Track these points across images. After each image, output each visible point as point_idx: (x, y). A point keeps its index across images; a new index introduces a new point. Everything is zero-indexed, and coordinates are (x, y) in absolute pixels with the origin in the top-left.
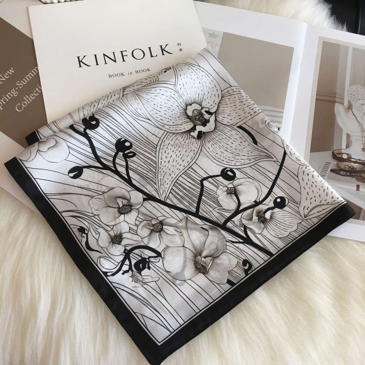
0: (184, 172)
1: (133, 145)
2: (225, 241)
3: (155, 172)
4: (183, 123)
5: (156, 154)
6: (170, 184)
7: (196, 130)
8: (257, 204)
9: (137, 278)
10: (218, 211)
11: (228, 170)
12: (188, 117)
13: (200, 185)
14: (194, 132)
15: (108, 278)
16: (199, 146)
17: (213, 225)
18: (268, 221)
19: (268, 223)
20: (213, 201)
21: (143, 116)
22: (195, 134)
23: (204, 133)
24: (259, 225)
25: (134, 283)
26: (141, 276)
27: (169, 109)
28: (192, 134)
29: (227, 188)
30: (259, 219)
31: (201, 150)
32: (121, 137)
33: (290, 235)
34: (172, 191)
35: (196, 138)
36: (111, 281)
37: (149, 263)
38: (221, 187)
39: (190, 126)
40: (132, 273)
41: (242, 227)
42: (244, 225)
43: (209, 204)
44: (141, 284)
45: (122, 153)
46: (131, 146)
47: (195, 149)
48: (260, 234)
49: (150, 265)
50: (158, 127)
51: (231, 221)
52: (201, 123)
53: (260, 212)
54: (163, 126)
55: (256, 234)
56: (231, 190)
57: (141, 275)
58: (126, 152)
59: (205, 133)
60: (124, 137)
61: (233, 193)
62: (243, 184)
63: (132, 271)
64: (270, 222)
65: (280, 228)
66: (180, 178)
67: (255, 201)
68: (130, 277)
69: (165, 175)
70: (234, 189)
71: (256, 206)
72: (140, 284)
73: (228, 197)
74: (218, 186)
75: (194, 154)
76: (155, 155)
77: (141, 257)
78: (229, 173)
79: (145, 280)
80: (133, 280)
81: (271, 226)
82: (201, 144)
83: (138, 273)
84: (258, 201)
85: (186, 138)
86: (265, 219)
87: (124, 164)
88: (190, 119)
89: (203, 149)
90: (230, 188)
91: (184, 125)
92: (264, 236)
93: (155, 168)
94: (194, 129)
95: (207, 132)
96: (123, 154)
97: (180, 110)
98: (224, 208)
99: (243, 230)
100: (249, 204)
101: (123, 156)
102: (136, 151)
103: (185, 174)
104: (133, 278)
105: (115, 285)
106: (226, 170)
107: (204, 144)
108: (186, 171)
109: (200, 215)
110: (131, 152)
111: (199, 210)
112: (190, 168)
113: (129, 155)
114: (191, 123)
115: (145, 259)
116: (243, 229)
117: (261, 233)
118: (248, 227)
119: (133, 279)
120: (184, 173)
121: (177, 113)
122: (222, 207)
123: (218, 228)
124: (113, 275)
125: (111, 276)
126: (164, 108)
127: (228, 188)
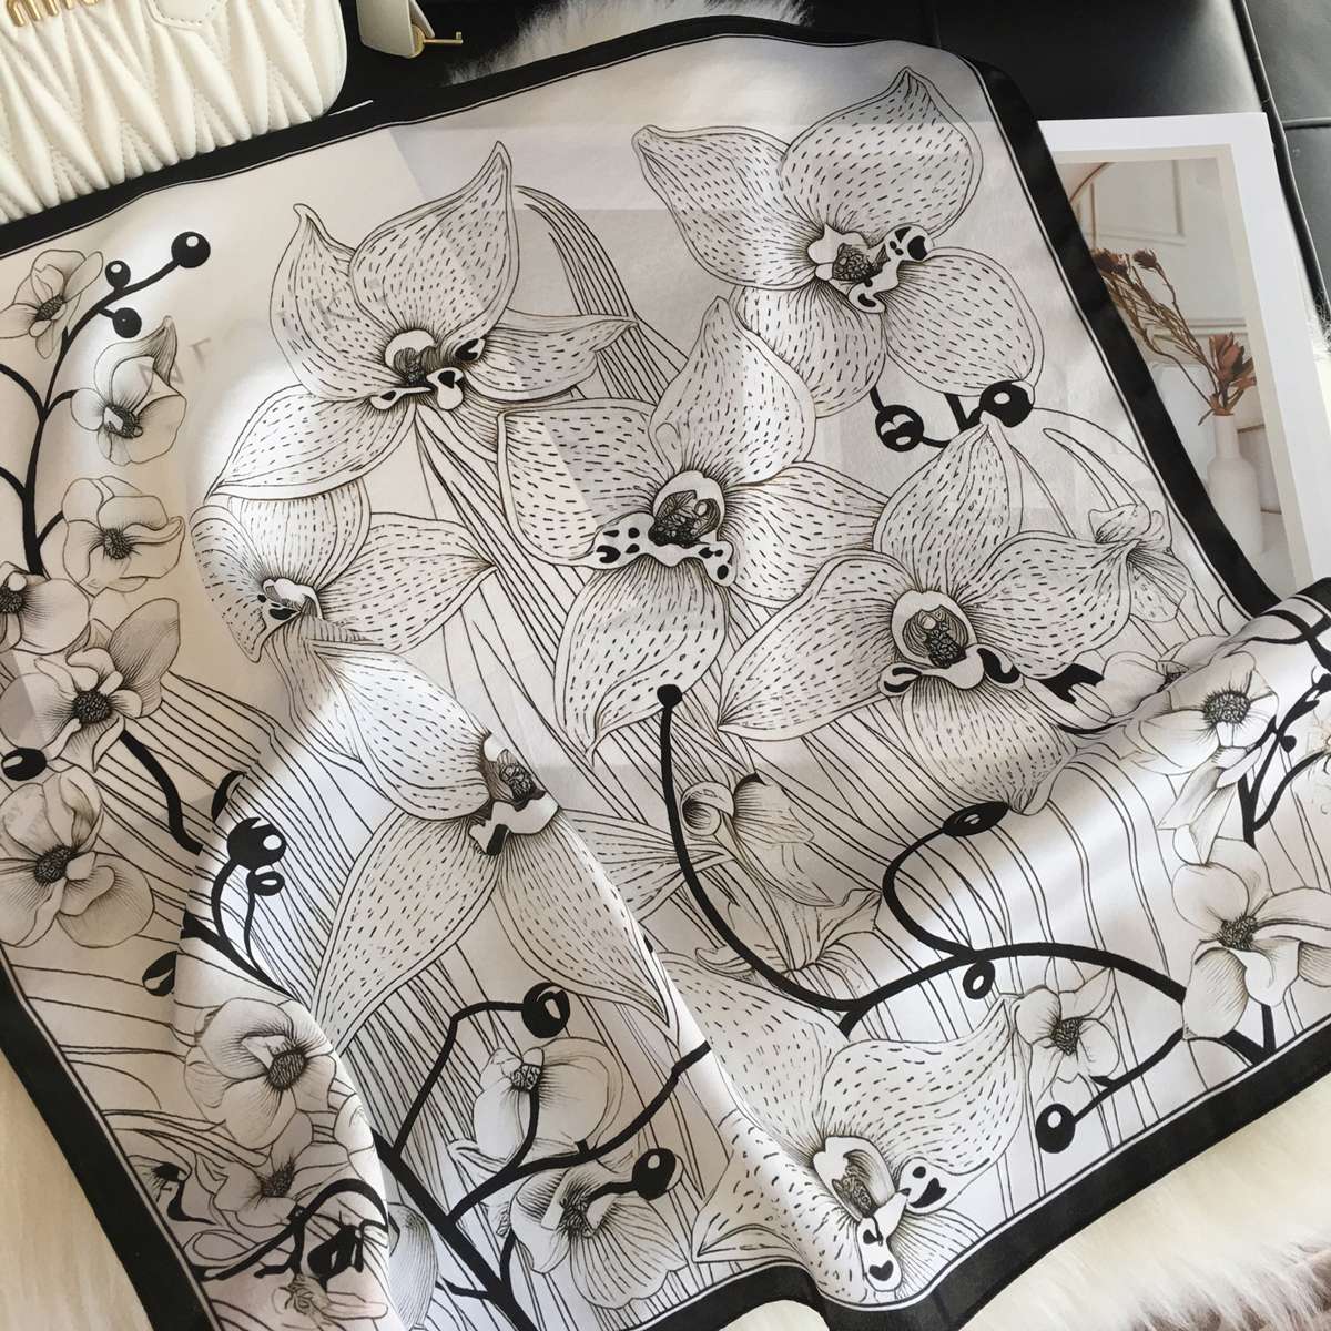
0: (411, 979)
1: (287, 850)
2: (432, 1283)
3: (318, 964)
4: (460, 784)
5: (341, 894)
6: (353, 1015)
7: (490, 818)
8: (585, 1153)
9: (310, 1299)
10: (456, 1156)
11: (552, 993)
12: (483, 764)
13: (446, 1034)
14: (484, 825)
15: (205, 1284)
16: (484, 883)
17: (420, 1212)
18: (588, 1233)
19: (585, 1242)
20: (456, 1111)
21: (346, 746)
22: (483, 834)
23: (512, 835)
24: (556, 1239)
25: (291, 1310)
26: (322, 1292)
27: (431, 727)
28: (476, 831)
29: (519, 1063)
30: (565, 1216)
31: (489, 898)
32: (256, 815)
33: (627, 1308)
34: (353, 1047)
35: (485, 849)
36: (212, 1296)
37: (360, 1243)
38: (502, 1055)
39: (478, 798)
40: (295, 1279)
41: (502, 1236)
42: (511, 1230)
43: (442, 1121)
44: (317, 1319)
45: (248, 871)
46: (278, 854)
47: (470, 892)
48: (543, 1274)
49: (366, 1254)
50: (379, 790)
51: (480, 1204)
52: (514, 793)
53: (580, 1190)
54: (396, 787)
55: (532, 1272)
56: (529, 1075)
57: (325, 1288)
58: (259, 872)
59: (516, 834)
60: (267, 816)
61: (530, 1088)
62: (576, 1063)
63: (297, 1270)
64: (591, 1241)
65: (611, 1272)
66: (394, 1002)
67: (582, 1144)
68: (282, 1288)
69: (346, 980)
70: (538, 1072)
71: (575, 1165)
72: (314, 1321)
73: (508, 1104)
74: (495, 1047)
75: (460, 912)
76: (336, 897)
77: (339, 1223)
78: (552, 1007)
79: (334, 1307)
80: (292, 1302)
81: (590, 1252)
82: (495, 878)
83: (315, 1282)
84: (591, 1147)
85: (453, 843)
86: (584, 1221)
87: (243, 911)
88: (485, 775)
89: (496, 897)
90: (529, 1065)
91: (461, 791)
92: (552, 1287)
93: (322, 951)
94: (484, 813)
95: (519, 835)
96: (249, 876)
97: (465, 732)
98: (480, 1145)
99: (501, 1249)
100: (560, 1150)
101: (247, 881)
102: (290, 872)
103: (415, 988)
104: (292, 1294)
105: (222, 1311)
106: (547, 990)
107: (504, 879)
108: (417, 975)
109: (401, 1160)
110: (273, 875)
111: (406, 1139)
112: (434, 962)
113: (266, 882)
114: (483, 789)
115: (352, 1228)
116: (501, 1242)
117: (548, 1272)
118: (520, 1242)
119: (291, 1299)
120: (410, 983)
121: (452, 744)
122: (475, 1141)
123: (432, 1227)
124: (222, 1277)
125: (216, 1281)
126: (414, 724)
127: (523, 1064)
